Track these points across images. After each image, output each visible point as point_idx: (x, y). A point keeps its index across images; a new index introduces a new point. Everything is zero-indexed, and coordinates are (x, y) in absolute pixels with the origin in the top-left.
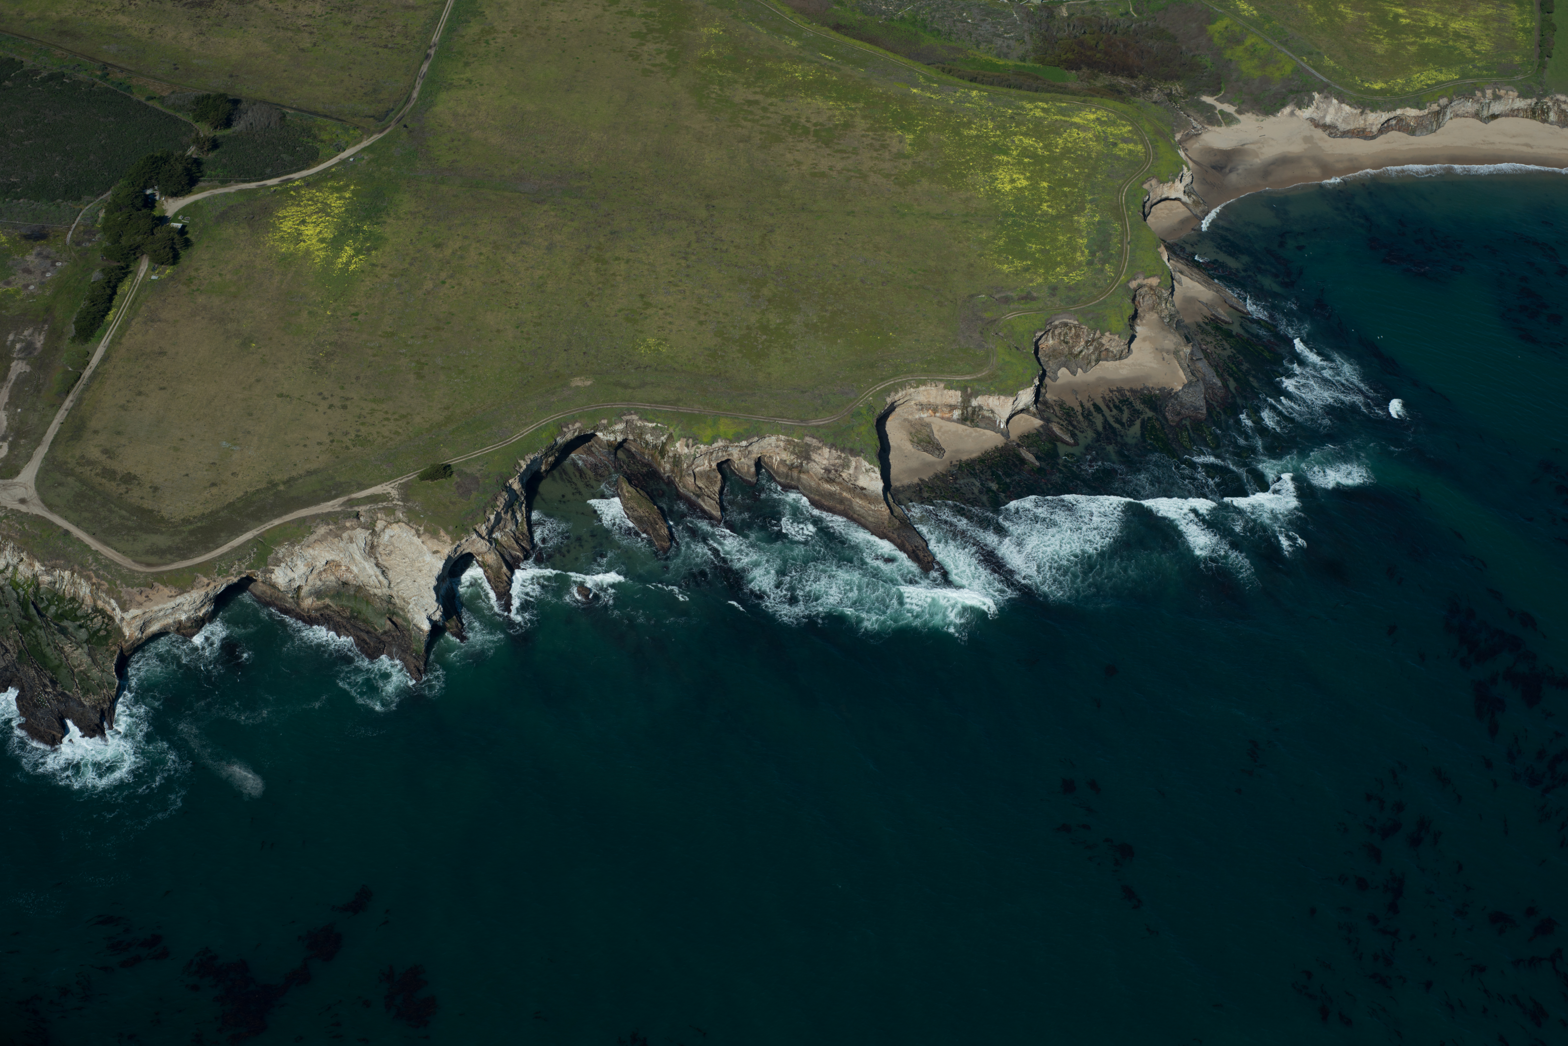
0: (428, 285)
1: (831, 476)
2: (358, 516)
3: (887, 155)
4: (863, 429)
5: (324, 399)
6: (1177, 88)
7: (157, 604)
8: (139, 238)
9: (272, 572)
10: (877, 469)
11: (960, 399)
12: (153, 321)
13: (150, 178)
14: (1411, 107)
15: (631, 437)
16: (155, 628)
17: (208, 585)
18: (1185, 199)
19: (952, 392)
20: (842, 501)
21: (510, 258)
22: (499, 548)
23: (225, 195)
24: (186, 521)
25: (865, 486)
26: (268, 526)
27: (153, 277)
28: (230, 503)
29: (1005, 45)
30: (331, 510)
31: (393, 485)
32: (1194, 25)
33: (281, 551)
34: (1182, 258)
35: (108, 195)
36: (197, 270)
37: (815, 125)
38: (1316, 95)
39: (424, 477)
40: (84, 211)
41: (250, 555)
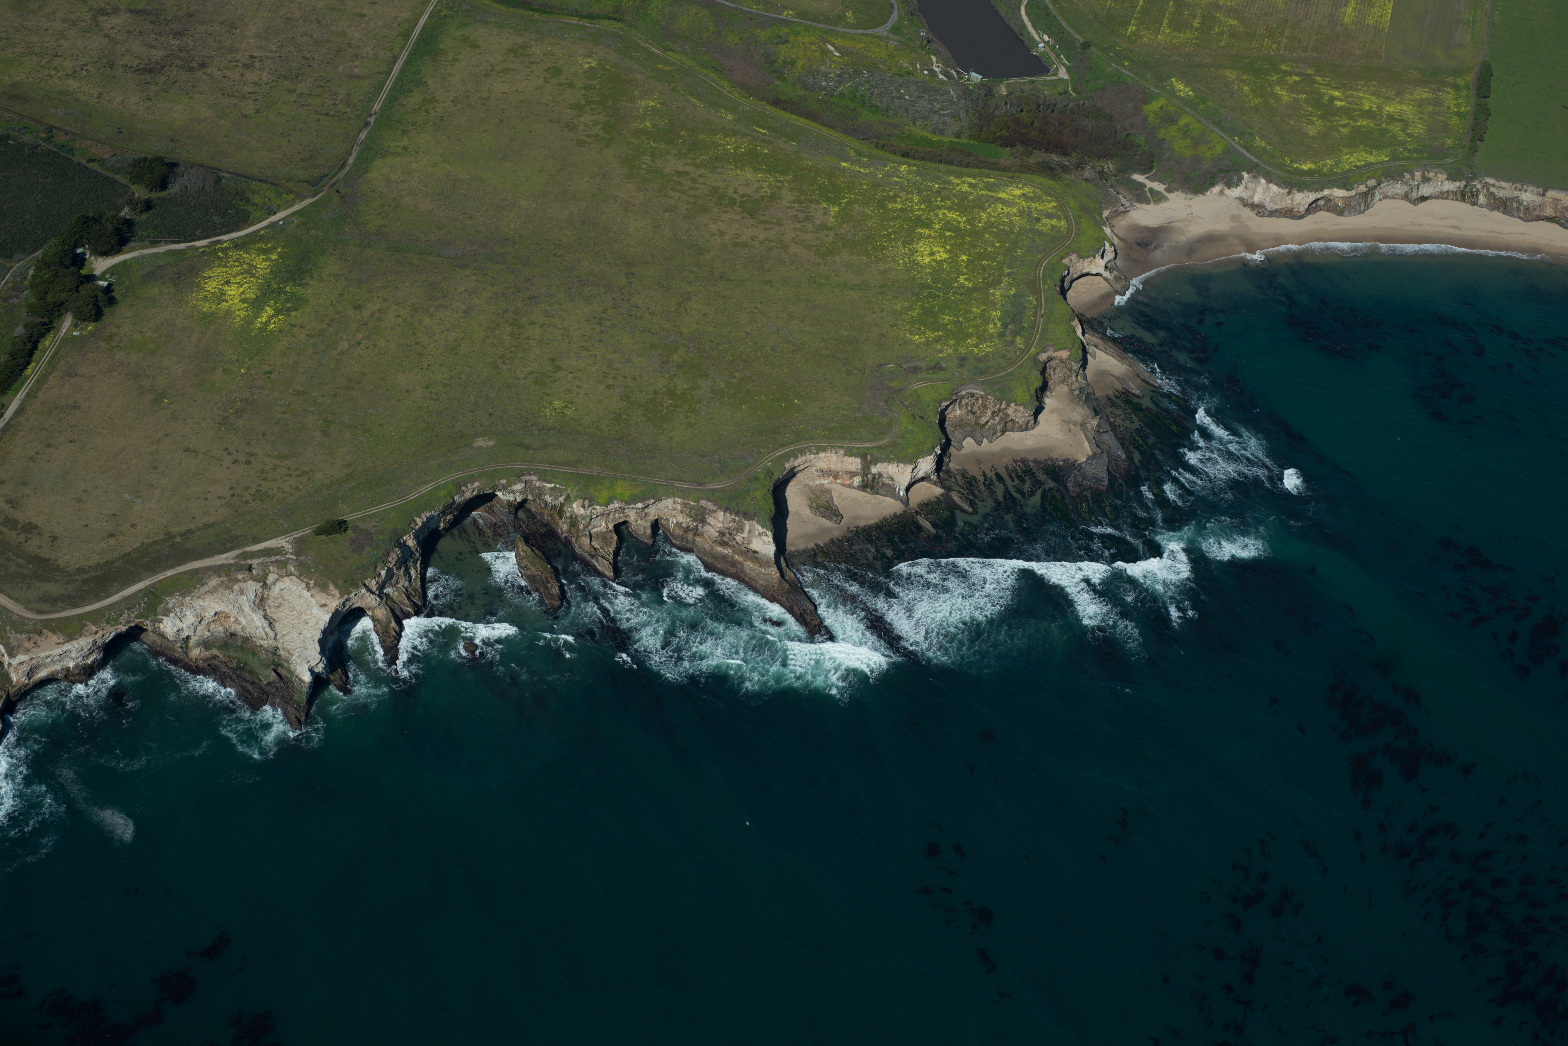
0: (344, 345)
1: (725, 539)
2: (250, 569)
3: (810, 227)
4: (759, 494)
5: (229, 454)
6: (1109, 166)
7: (44, 650)
8: (63, 295)
9: (161, 621)
10: (769, 533)
11: (860, 467)
12: (70, 375)
13: (81, 238)
14: (1338, 187)
15: (530, 497)
16: (42, 674)
17: (96, 633)
18: (1106, 274)
19: (852, 459)
20: (734, 564)
21: (427, 321)
22: (390, 603)
23: (153, 255)
24: (81, 570)
25: (757, 550)
26: (160, 577)
27: (75, 333)
28: (126, 554)
29: (941, 121)
30: (224, 562)
31: (287, 539)
32: (1130, 105)
33: (172, 602)
34: (1098, 333)
35: (39, 254)
36: (118, 327)
37: (742, 196)
38: (1245, 175)
39: (319, 532)
40: (14, 268)
41: (140, 604)
